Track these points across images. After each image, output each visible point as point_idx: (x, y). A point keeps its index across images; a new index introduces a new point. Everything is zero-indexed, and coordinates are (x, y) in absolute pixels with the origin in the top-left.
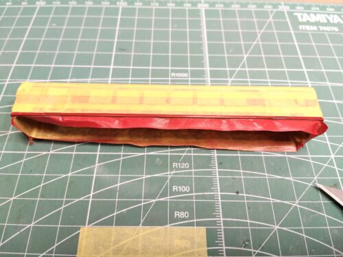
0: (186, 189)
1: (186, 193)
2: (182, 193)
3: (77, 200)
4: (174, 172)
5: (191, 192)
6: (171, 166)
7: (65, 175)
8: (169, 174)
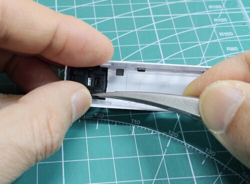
0: (230, 34)
1: (230, 36)
2: (227, 36)
3: (149, 45)
4: (216, 24)
5: (234, 35)
6: (213, 21)
7: (133, 31)
8: (214, 26)
